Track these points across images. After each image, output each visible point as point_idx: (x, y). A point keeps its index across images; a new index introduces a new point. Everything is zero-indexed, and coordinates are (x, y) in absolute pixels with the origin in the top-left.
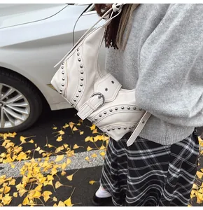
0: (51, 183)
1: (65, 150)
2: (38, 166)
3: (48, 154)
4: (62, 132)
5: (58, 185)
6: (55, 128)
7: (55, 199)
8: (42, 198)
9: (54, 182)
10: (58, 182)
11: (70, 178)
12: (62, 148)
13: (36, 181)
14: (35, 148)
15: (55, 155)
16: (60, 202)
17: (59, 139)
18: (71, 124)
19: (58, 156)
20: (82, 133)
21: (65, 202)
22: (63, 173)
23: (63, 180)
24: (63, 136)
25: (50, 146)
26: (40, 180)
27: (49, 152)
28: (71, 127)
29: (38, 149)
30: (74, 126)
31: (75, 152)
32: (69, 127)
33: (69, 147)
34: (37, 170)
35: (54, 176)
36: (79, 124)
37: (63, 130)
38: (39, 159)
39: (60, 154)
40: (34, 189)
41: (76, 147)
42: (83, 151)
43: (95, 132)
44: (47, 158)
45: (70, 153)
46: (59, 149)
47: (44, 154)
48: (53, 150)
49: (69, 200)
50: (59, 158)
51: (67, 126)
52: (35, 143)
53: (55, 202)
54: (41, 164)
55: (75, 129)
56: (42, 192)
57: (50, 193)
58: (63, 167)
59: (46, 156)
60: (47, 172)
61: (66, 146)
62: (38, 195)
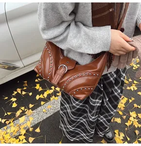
1: (23, 112)
2: (7, 133)
3: (11, 121)
4: (14, 99)
5: (31, 140)
6: (7, 98)
9: (27, 139)
10: (30, 138)
11: (38, 130)
12: (20, 111)
15: (17, 119)
17: (15, 105)
18: (19, 91)
19: (20, 119)
20: (31, 94)
22: (31, 129)
23: (33, 134)
24: (16, 101)
25: (9, 113)
27: (11, 118)
28: (20, 92)
29: (0, 120)
31: (32, 110)
32: (18, 93)
33: (25, 108)
34: (7, 137)
35: (25, 135)
36: (25, 88)
37: (14, 97)
38: (5, 128)
39: (21, 116)
41: (31, 106)
42: (38, 107)
43: (41, 89)
44: (12, 124)
46: (18, 113)
47: (7, 122)
50: (22, 119)
51: (16, 92)
54: (8, 131)
55: (24, 93)
58: (29, 125)
59: (10, 123)
60: (17, 134)
61: (23, 108)
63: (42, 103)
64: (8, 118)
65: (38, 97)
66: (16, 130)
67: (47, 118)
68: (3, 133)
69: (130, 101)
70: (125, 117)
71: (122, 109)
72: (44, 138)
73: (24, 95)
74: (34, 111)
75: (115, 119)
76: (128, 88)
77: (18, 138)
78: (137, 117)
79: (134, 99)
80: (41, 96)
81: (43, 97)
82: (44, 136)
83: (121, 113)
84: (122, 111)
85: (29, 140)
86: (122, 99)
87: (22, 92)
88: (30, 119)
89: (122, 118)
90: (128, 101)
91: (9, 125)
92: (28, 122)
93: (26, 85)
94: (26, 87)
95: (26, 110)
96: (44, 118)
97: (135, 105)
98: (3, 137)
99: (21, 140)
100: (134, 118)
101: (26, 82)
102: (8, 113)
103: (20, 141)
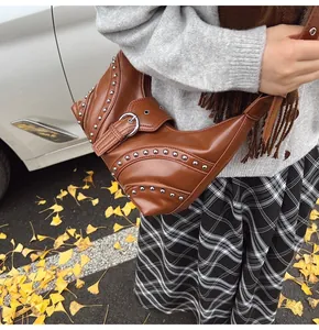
63: (117, 227)
64: (37, 246)
65: (109, 212)
66: (48, 277)
67: (119, 265)
70: (315, 302)
71: (313, 279)
72: (103, 310)
73: (81, 202)
74: (96, 243)
75: (289, 302)
77: (48, 297)
80: (117, 211)
81: (121, 214)
82: (105, 306)
83: (306, 290)
84: (310, 285)
85: (71, 308)
86: (318, 253)
87: (77, 195)
88: (82, 258)
89: (306, 304)
91: (37, 264)
92: (77, 265)
93: (91, 180)
94: (89, 184)
95: (77, 236)
96: (114, 264)
98: (18, 289)
99: (54, 303)
101: (91, 172)
102: (39, 237)
103: (51, 304)
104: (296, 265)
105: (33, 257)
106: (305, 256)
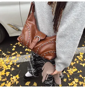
0: (9, 68)
1: (16, 54)
2: (3, 61)
3: (8, 56)
4: (14, 47)
5: (13, 69)
6: (12, 45)
7: (11, 75)
8: (5, 75)
9: (11, 68)
11: (18, 66)
12: (15, 53)
13: (2, 68)
14: (2, 53)
15: (11, 56)
16: (14, 76)
17: (13, 49)
20: (24, 47)
21: (16, 76)
22: (15, 64)
24: (15, 48)
26: (5, 67)
29: (4, 54)
30: (20, 44)
31: (20, 55)
32: (18, 44)
33: (18, 53)
34: (3, 63)
35: (11, 65)
37: (15, 45)
38: (4, 58)
39: (14, 56)
40: (2, 71)
41: (21, 53)
42: (24, 55)
44: (8, 58)
45: (18, 55)
46: (13, 54)
48: (11, 54)
49: (18, 75)
50: (13, 58)
51: (17, 44)
52: (2, 51)
53: (11, 76)
54: (5, 60)
56: (5, 72)
57: (9, 73)
58: (15, 61)
59: (7, 57)
60: (8, 64)
61: (16, 52)
62: (3, 74)
63: (27, 53)
64: (8, 54)
65: (26, 50)
66: (8, 61)
67: (26, 62)
68: (2, 60)
69: (79, 72)
70: (70, 80)
71: (71, 74)
73: (20, 46)
76: (81, 64)
77: (7, 66)
78: (78, 82)
79: (81, 72)
80: (28, 50)
82: (20, 70)
83: (68, 76)
84: (70, 75)
85: (12, 69)
86: (74, 69)
88: (17, 59)
89: (67, 79)
90: (77, 71)
91: (6, 58)
96: (24, 61)
97: (81, 76)
98: (1, 62)
100: (76, 83)
102: (9, 52)
103: (7, 67)
104: (68, 70)
105: (6, 56)
106: (71, 69)
